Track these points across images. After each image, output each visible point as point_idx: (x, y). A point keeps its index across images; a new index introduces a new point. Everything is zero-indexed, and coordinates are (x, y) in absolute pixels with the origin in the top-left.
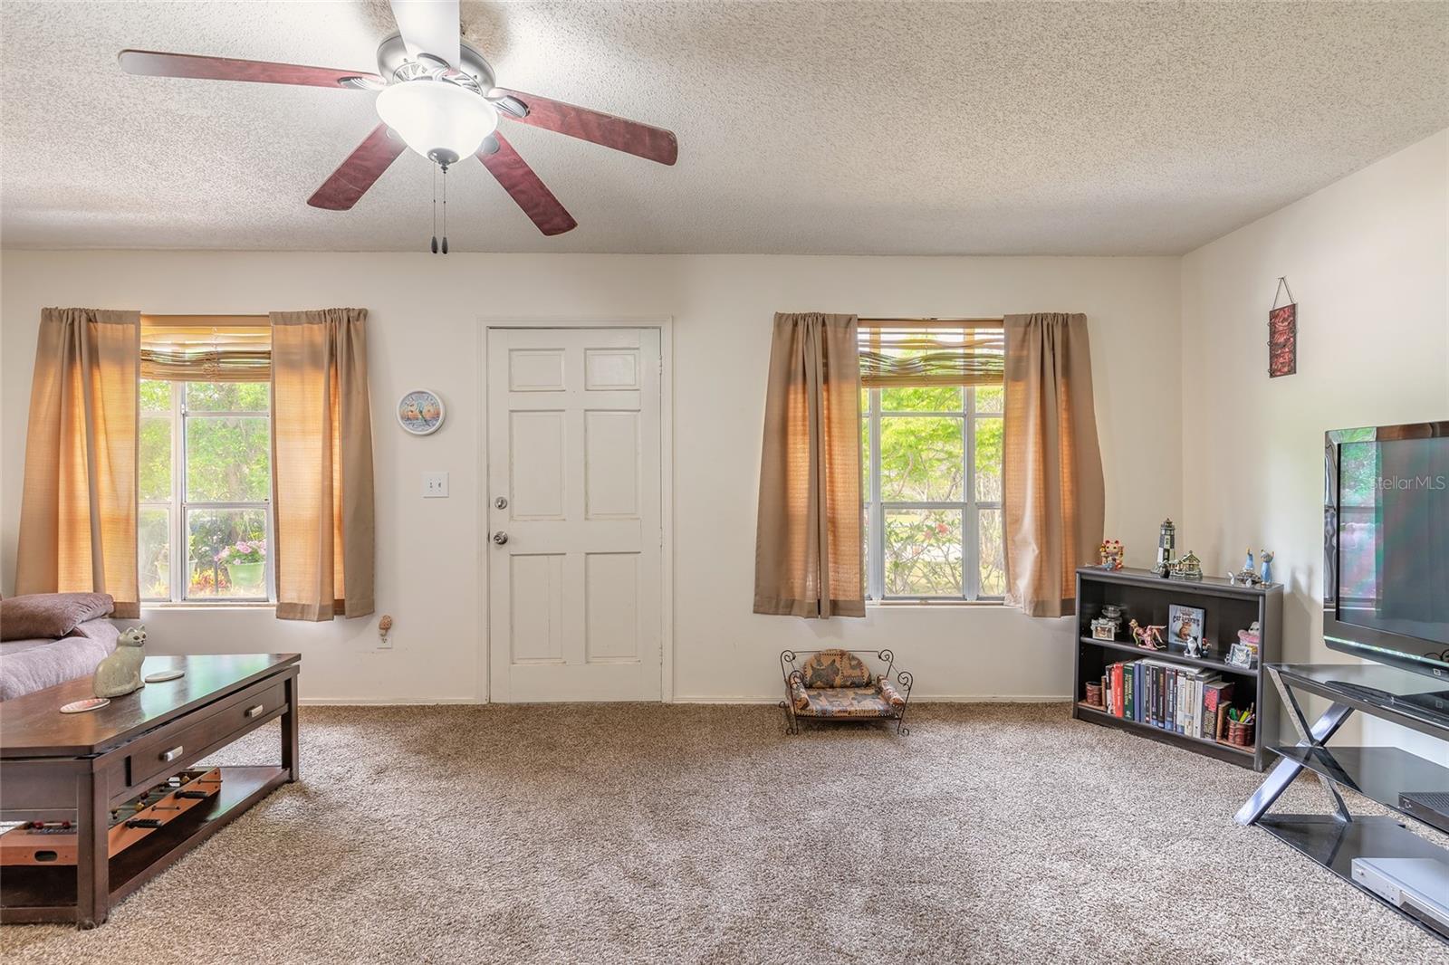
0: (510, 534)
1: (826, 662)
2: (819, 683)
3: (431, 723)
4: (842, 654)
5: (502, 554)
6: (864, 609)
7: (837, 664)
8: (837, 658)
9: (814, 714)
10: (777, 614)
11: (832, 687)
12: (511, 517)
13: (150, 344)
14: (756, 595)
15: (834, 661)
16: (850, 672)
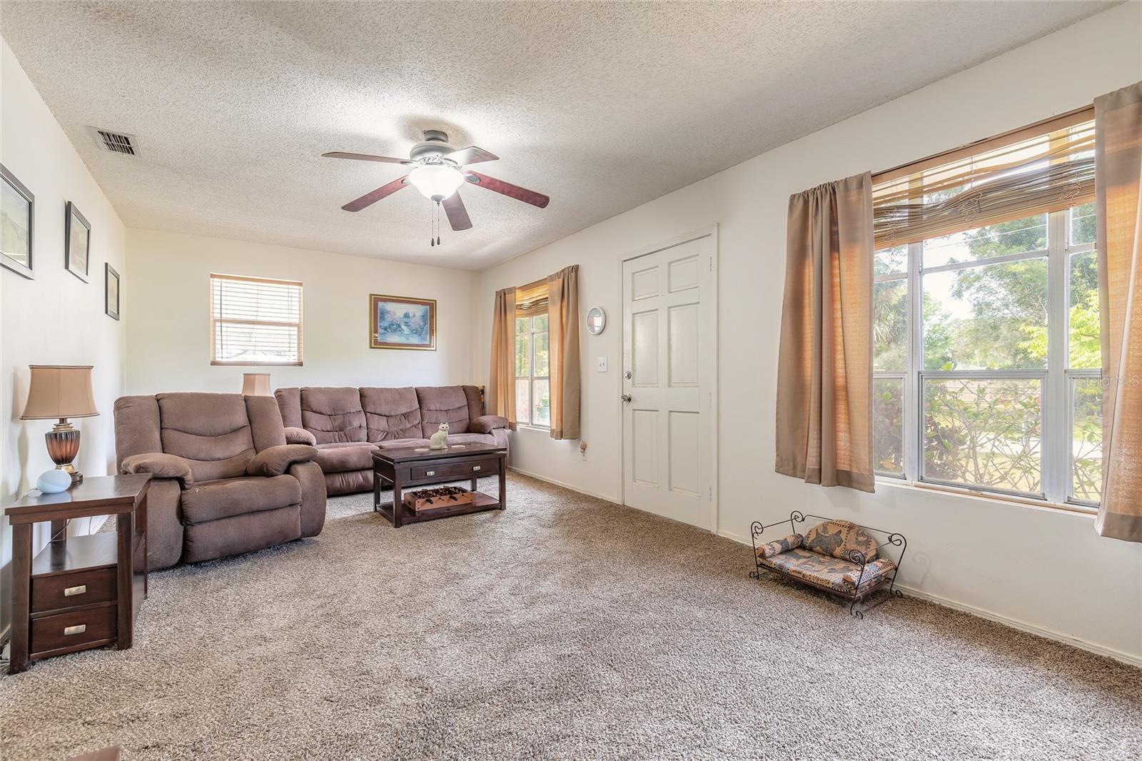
0: (633, 397)
1: (832, 530)
2: (819, 547)
3: (585, 505)
4: (851, 527)
5: (629, 407)
6: (873, 485)
7: (843, 536)
8: (845, 530)
9: (773, 566)
10: (795, 476)
11: (832, 556)
12: (633, 385)
13: (522, 301)
14: (777, 456)
15: (840, 532)
16: (854, 546)
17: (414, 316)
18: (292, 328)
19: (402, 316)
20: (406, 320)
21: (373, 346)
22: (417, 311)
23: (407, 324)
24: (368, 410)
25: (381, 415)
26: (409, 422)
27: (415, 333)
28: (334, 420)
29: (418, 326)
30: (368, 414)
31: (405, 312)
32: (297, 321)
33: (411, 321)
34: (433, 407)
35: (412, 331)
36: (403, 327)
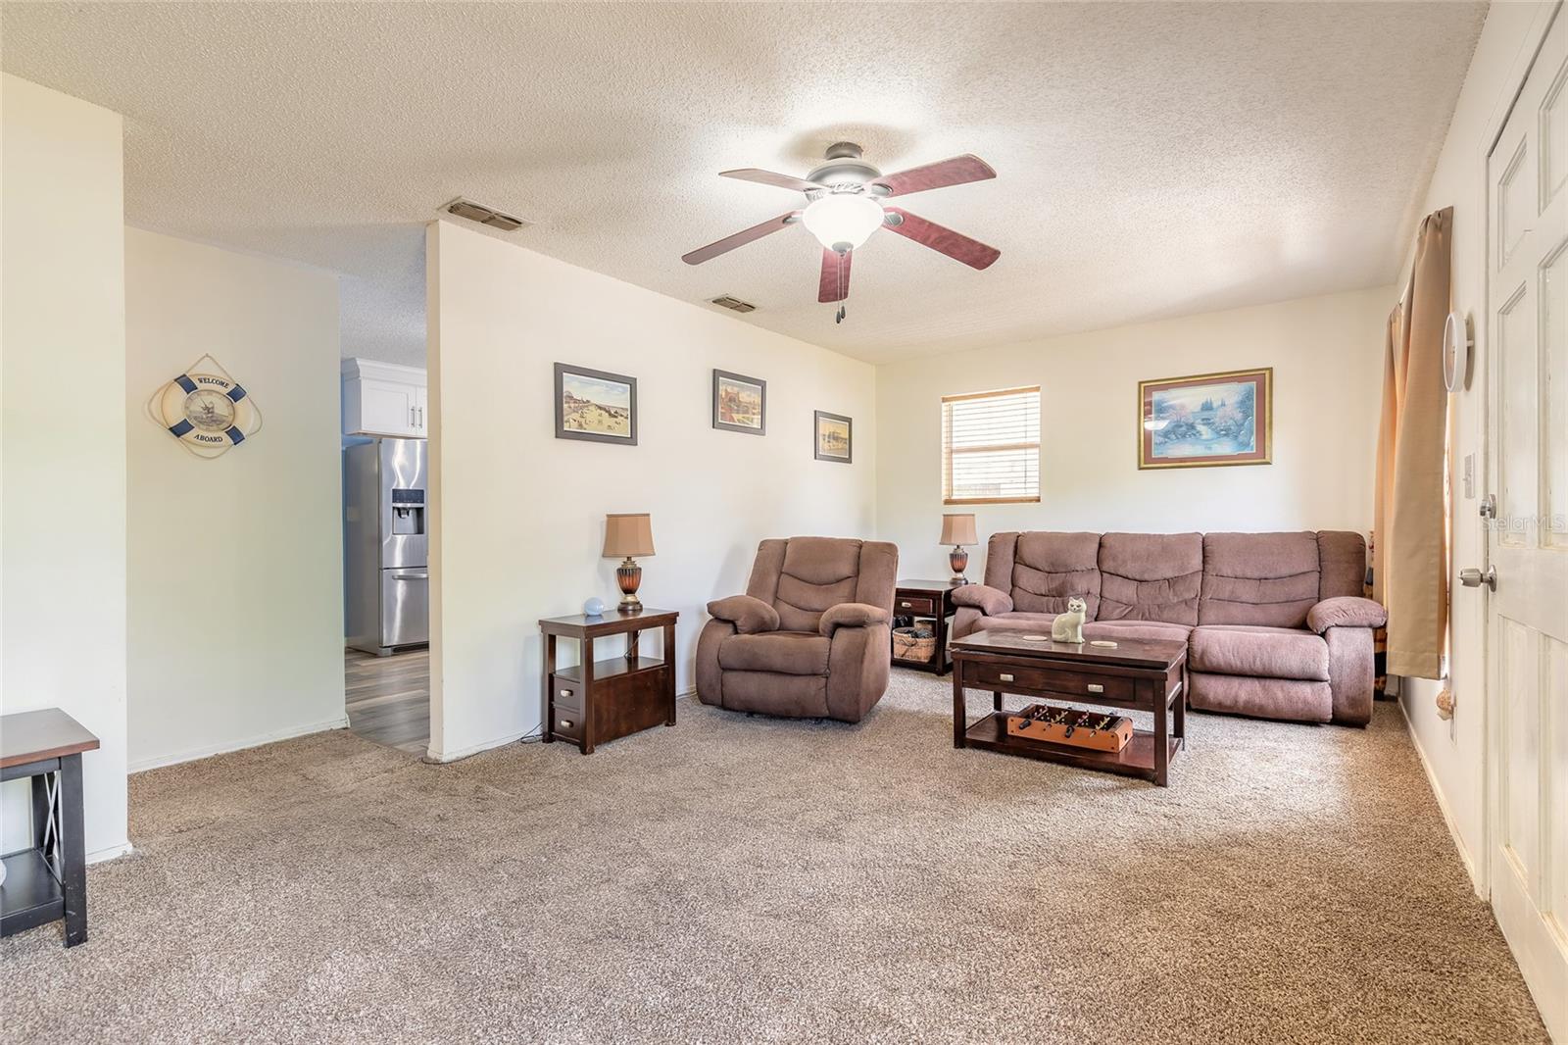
17: (1223, 405)
18: (1029, 451)
19: (1199, 408)
20: (1206, 415)
21: (1143, 465)
22: (1227, 396)
23: (1207, 422)
24: (1104, 568)
25: (1127, 578)
26: (1175, 594)
27: (1225, 435)
28: (1051, 579)
29: (1231, 422)
30: (1105, 574)
31: (1204, 401)
32: (1037, 440)
33: (1218, 417)
34: (1227, 571)
35: (1217, 433)
36: (1200, 428)
